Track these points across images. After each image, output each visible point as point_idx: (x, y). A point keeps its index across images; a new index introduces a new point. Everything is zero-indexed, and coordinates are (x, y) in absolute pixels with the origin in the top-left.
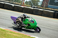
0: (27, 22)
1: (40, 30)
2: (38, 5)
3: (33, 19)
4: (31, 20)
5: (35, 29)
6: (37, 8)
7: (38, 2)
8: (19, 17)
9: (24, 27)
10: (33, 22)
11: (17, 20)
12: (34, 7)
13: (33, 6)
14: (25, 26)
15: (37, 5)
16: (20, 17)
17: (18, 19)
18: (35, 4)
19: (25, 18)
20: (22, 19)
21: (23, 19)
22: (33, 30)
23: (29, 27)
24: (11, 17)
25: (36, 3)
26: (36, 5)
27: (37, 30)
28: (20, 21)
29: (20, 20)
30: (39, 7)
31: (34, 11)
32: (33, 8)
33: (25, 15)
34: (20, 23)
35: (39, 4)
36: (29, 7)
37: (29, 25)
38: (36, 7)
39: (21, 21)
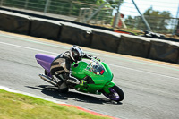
0: (84, 71)
1: (122, 96)
2: (166, 29)
3: (100, 63)
4: (94, 64)
5: (108, 92)
6: (162, 38)
7: (166, 21)
8: (59, 57)
9: (74, 86)
10: (101, 71)
11: (53, 64)
12: (154, 36)
13: (151, 33)
14: (78, 82)
15: (162, 29)
16: (63, 57)
17: (58, 63)
18: (156, 24)
19: (78, 58)
20: (69, 61)
21: (72, 61)
22: (102, 96)
23: (89, 85)
24: (37, 56)
25: (159, 22)
26: (160, 29)
27: (114, 95)
28: (62, 68)
29: (63, 64)
30: (168, 35)
31: (153, 49)
32: (148, 40)
33: (76, 50)
34: (63, 73)
35: (169, 27)
36: (138, 34)
37: (89, 80)
38: (158, 35)
39: (66, 70)
